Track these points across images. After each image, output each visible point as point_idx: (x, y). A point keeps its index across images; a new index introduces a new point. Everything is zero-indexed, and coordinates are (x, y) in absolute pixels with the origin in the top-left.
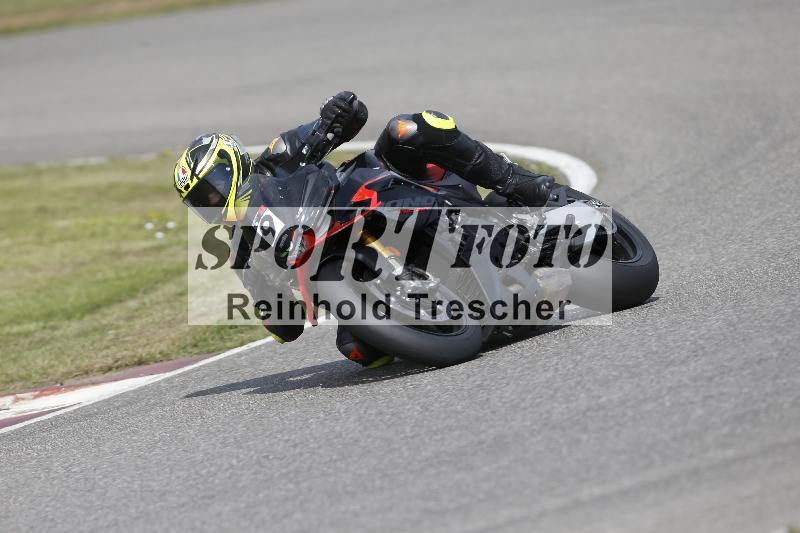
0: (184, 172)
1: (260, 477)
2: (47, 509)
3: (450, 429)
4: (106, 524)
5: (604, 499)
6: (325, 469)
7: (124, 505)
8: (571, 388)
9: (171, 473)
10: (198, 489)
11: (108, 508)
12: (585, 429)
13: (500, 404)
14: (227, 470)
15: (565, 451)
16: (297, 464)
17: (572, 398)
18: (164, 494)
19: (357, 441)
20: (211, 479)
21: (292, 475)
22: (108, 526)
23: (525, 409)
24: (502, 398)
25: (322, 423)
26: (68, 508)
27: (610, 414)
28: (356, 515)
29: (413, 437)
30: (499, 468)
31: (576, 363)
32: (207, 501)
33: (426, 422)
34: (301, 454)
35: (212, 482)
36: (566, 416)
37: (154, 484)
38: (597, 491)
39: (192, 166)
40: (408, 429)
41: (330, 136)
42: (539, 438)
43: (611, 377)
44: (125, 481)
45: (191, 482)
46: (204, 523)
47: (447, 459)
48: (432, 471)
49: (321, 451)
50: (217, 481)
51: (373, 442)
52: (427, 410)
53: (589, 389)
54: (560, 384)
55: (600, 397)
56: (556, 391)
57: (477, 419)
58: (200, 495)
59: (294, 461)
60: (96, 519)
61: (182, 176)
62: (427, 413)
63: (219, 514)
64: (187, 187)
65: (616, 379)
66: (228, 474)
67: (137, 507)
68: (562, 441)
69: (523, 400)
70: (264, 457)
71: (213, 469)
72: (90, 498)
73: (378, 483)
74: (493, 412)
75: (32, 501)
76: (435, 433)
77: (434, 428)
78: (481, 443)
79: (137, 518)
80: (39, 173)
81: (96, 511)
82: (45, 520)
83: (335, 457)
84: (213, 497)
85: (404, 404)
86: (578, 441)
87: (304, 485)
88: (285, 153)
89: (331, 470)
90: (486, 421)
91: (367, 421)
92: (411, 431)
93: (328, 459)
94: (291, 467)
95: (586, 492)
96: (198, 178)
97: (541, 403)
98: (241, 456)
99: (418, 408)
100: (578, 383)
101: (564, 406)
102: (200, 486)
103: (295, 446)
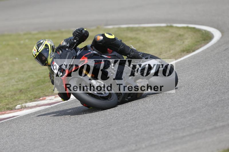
0: (35, 50)
1: (125, 119)
2: (64, 128)
3: (179, 106)
4: (81, 133)
5: (223, 126)
6: (143, 117)
7: (86, 127)
8: (214, 95)
9: (99, 118)
10: (107, 123)
11: (82, 128)
12: (218, 106)
13: (193, 99)
14: (115, 118)
15: (212, 112)
16: (135, 116)
17: (214, 98)
18: (97, 124)
19: (153, 109)
20: (111, 120)
21: (134, 119)
22: (82, 133)
23: (201, 100)
24: (194, 97)
25: (142, 104)
26: (70, 128)
27: (225, 102)
28: (152, 130)
29: (169, 108)
30: (193, 117)
31: (216, 87)
32: (110, 126)
33: (172, 104)
34: (137, 113)
35: (111, 121)
36: (212, 103)
37: (95, 121)
38: (221, 124)
39: (37, 49)
40: (167, 106)
41: (75, 41)
42: (205, 109)
43: (225, 92)
44: (86, 120)
45: (105, 121)
46: (109, 132)
47: (178, 114)
48: (174, 118)
49: (142, 112)
50: (112, 121)
51: (157, 110)
52: (173, 101)
53: (219, 95)
54: (211, 93)
55: (222, 97)
56: (210, 95)
57: (187, 103)
58: (108, 125)
59: (135, 115)
60: (78, 131)
61: (34, 52)
62: (173, 102)
63: (113, 130)
64: (36, 55)
65: (227, 92)
66: (116, 119)
67: (90, 128)
68: (211, 110)
69: (200, 98)
70: (126, 114)
71: (111, 117)
72: (76, 125)
73: (158, 121)
74: (192, 101)
75: (60, 126)
76: (175, 107)
77: (175, 106)
78: (188, 110)
79: (90, 131)
80: (62, 32)
81: (78, 129)
82: (63, 131)
83: (146, 114)
84: (111, 125)
85: (166, 99)
86: (216, 110)
87: (137, 122)
88: (65, 45)
89: (145, 118)
90: (189, 104)
91: (156, 104)
92: (168, 106)
93: (144, 114)
94: (134, 117)
95: (218, 124)
96: (39, 52)
97: (205, 99)
98: (120, 113)
99: (170, 100)
100: (216, 93)
101: (212, 100)
102: (108, 122)
103: (135, 111)
